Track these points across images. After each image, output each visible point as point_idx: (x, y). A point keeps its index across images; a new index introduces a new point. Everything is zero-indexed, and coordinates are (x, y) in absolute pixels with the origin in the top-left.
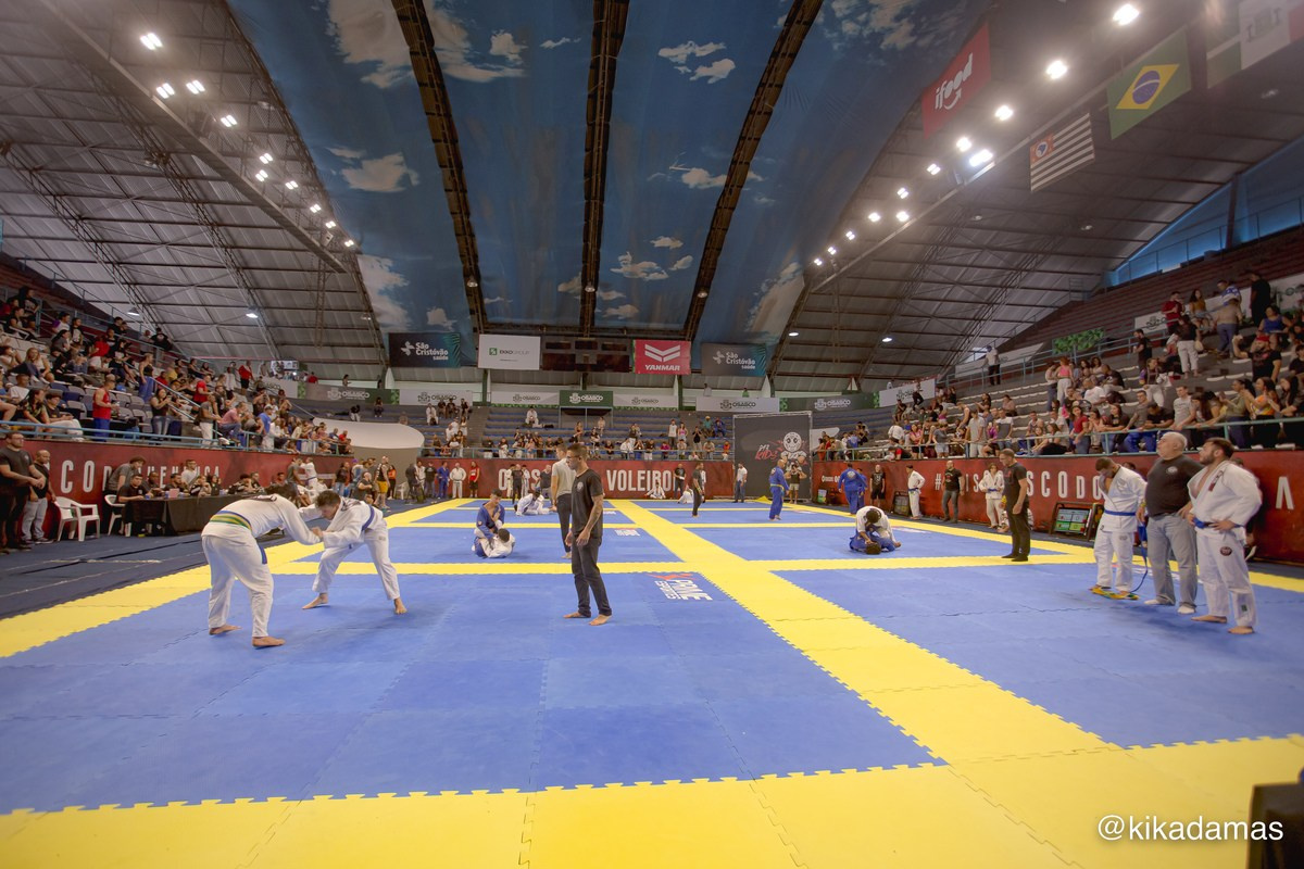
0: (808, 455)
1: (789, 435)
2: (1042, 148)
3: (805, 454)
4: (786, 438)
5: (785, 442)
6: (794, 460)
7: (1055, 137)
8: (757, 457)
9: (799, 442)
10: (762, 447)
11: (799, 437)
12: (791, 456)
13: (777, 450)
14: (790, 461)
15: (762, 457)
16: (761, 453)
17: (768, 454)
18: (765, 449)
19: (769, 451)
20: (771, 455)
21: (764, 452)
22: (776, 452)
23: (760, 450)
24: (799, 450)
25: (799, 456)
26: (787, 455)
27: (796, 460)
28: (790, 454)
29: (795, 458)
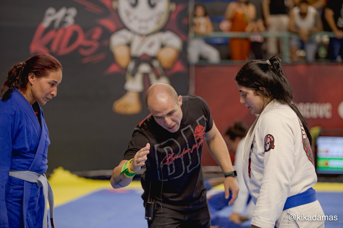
3: (175, 42)
6: (149, 60)
8: (37, 47)
9: (164, 5)
10: (53, 16)
12: (140, 48)
13: (101, 21)
14: (138, 60)
15: (54, 47)
16: (51, 34)
17: (74, 37)
18: (63, 22)
19: (77, 28)
20: (81, 40)
21: (61, 32)
22: (97, 33)
23: (46, 24)
24: (163, 30)
25: (163, 46)
26: (129, 45)
27: (155, 58)
28: (137, 42)
29: (152, 51)
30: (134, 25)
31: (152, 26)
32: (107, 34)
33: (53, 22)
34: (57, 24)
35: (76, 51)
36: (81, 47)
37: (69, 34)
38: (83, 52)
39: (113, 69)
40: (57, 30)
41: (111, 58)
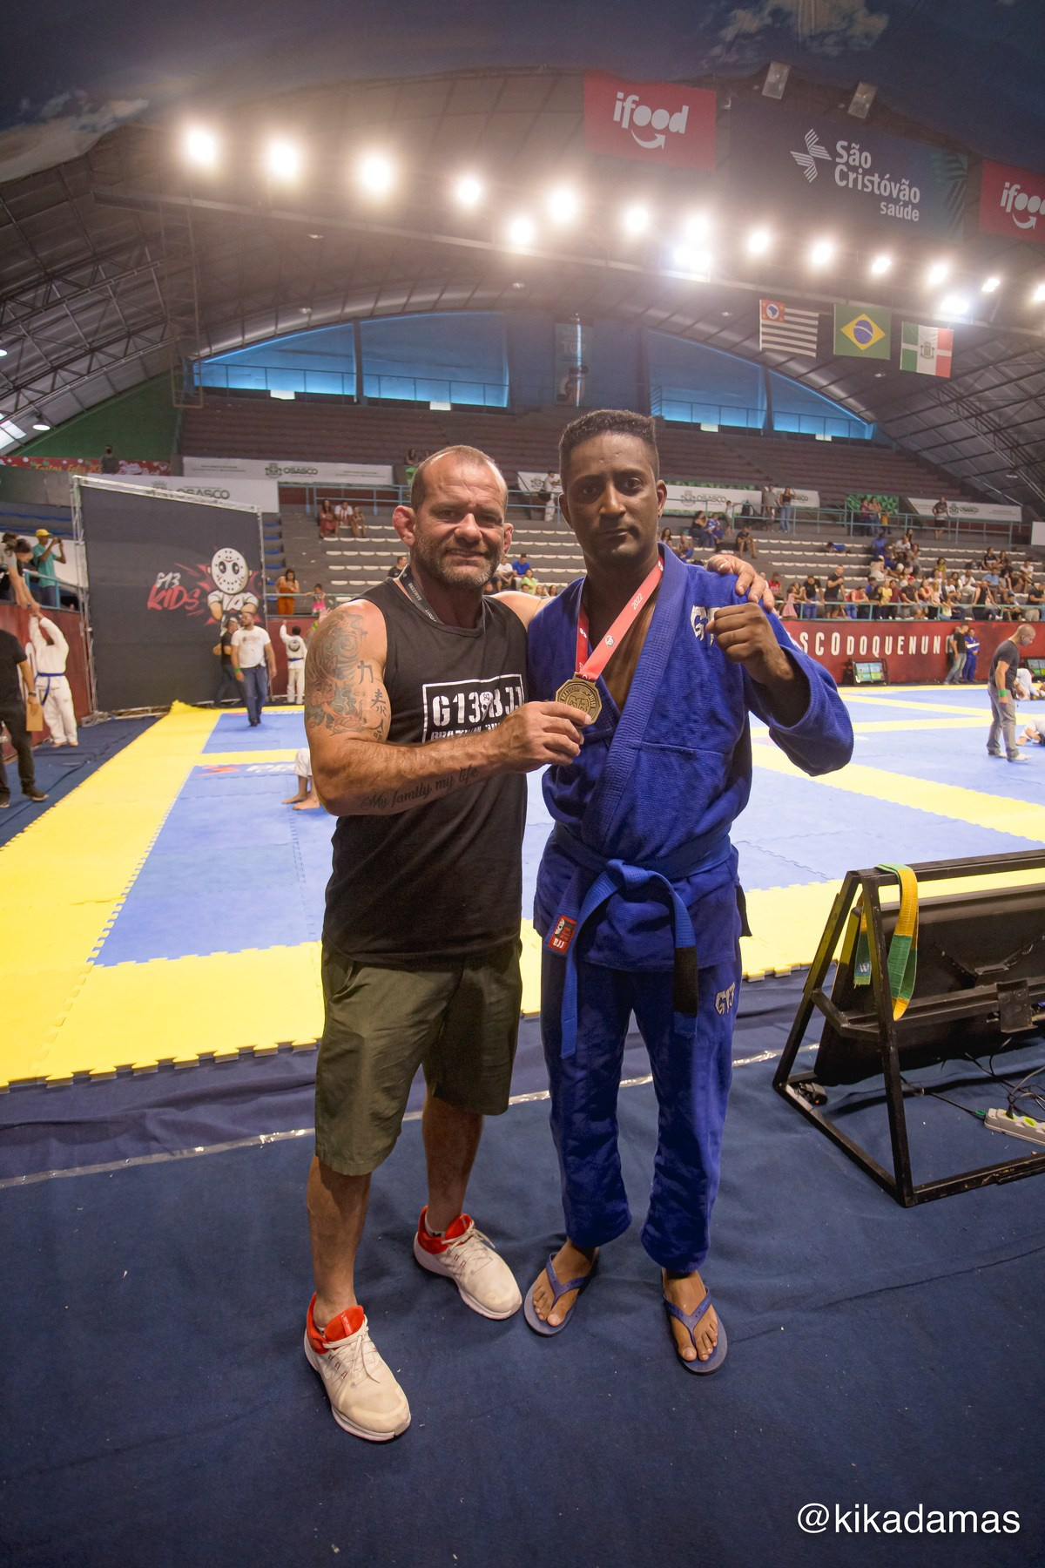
0: (261, 602)
1: (222, 554)
2: (774, 311)
3: (254, 600)
4: (216, 560)
5: (215, 571)
6: (237, 613)
7: (787, 310)
8: (152, 604)
9: (244, 572)
10: (163, 579)
11: (242, 562)
12: (229, 604)
13: (200, 584)
14: (229, 614)
15: (166, 605)
16: (163, 593)
17: (180, 597)
18: (171, 584)
19: (181, 588)
20: (185, 599)
21: (170, 591)
22: (197, 593)
23: (158, 585)
24: (244, 591)
25: (245, 604)
26: (221, 602)
27: (240, 612)
28: (226, 599)
29: (238, 607)
30: (224, 587)
31: (237, 588)
32: (205, 594)
33: (164, 583)
34: (166, 586)
35: (182, 606)
36: (186, 603)
37: (176, 593)
38: (187, 608)
39: (211, 621)
40: (167, 590)
41: (209, 612)
